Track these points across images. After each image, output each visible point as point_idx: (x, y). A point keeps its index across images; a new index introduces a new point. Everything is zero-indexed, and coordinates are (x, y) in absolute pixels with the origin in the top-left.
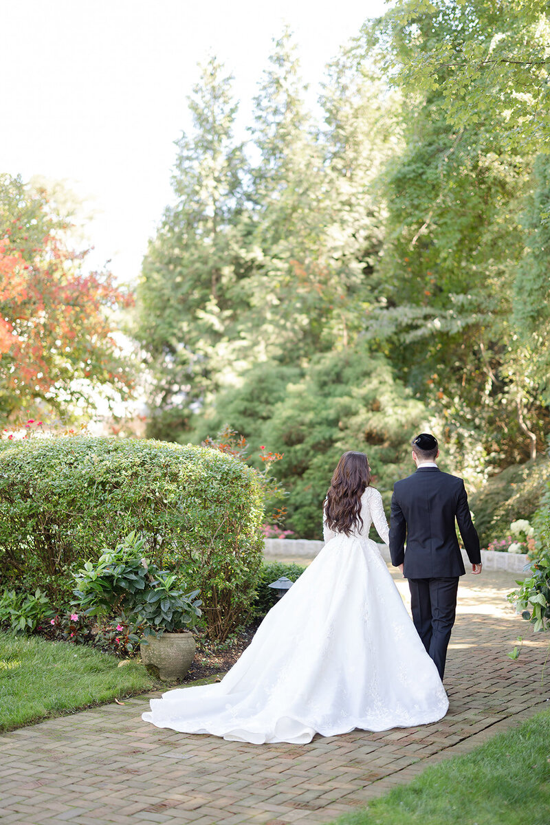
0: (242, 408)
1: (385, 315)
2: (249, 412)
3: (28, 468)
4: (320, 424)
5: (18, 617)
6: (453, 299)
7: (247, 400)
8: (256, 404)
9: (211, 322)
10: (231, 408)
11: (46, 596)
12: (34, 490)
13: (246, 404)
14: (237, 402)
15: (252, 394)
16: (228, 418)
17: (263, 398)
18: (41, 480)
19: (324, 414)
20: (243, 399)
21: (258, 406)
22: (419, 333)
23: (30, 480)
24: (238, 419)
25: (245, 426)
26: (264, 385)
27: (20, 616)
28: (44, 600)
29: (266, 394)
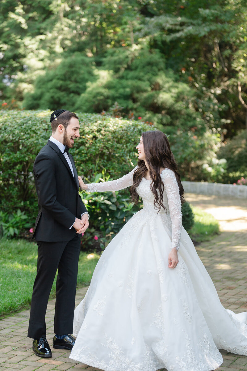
0: (59, 85)
1: (153, 22)
2: (63, 88)
3: (17, 131)
4: (119, 98)
5: (8, 228)
6: (201, 12)
7: (62, 80)
8: (68, 82)
9: (19, 21)
10: (50, 85)
11: (25, 214)
12: (23, 146)
13: (61, 82)
14: (54, 81)
15: (65, 75)
16: (48, 92)
17: (73, 79)
18: (27, 140)
19: (121, 91)
20: (58, 79)
21: (70, 84)
22: (178, 35)
23: (19, 139)
24: (56, 93)
25: (61, 98)
26: (73, 69)
27: (8, 227)
28: (24, 217)
29: (75, 76)
